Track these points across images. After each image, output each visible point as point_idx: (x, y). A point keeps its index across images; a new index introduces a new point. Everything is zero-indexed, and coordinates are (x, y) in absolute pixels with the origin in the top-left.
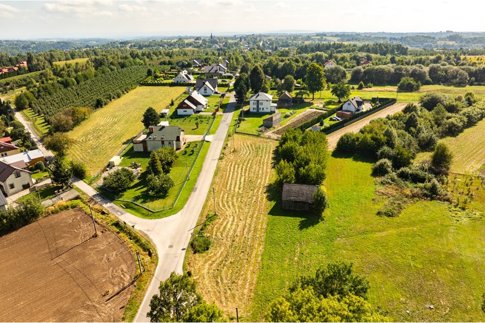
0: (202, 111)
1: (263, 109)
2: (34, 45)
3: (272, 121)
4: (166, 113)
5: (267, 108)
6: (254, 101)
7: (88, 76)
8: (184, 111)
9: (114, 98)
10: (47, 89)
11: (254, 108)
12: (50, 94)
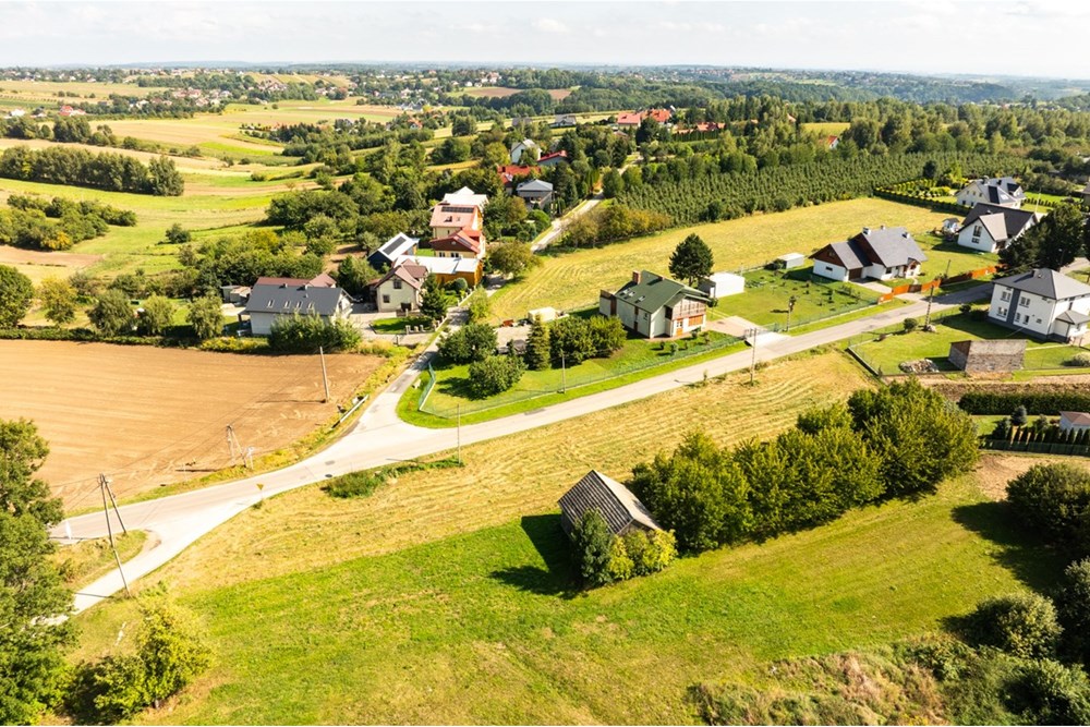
0: (878, 281)
1: (1027, 318)
3: (967, 354)
4: (785, 263)
5: (1039, 321)
6: (1004, 289)
8: (828, 268)
9: (763, 209)
11: (1000, 310)
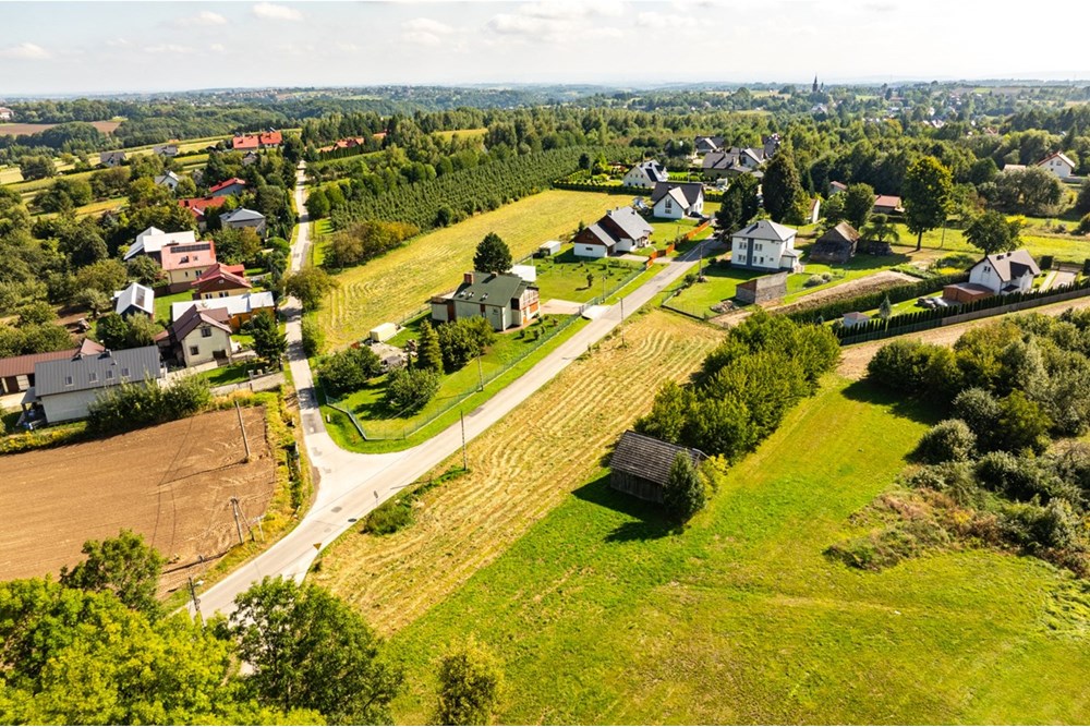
0: (630, 253)
1: (762, 259)
2: (459, 97)
3: (755, 290)
4: (549, 250)
5: (772, 259)
6: (741, 240)
7: (463, 162)
8: (588, 249)
9: (479, 209)
10: (371, 182)
11: (740, 256)
12: (375, 193)
